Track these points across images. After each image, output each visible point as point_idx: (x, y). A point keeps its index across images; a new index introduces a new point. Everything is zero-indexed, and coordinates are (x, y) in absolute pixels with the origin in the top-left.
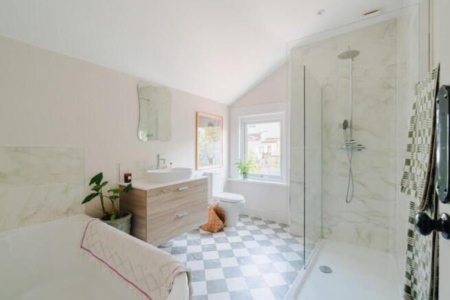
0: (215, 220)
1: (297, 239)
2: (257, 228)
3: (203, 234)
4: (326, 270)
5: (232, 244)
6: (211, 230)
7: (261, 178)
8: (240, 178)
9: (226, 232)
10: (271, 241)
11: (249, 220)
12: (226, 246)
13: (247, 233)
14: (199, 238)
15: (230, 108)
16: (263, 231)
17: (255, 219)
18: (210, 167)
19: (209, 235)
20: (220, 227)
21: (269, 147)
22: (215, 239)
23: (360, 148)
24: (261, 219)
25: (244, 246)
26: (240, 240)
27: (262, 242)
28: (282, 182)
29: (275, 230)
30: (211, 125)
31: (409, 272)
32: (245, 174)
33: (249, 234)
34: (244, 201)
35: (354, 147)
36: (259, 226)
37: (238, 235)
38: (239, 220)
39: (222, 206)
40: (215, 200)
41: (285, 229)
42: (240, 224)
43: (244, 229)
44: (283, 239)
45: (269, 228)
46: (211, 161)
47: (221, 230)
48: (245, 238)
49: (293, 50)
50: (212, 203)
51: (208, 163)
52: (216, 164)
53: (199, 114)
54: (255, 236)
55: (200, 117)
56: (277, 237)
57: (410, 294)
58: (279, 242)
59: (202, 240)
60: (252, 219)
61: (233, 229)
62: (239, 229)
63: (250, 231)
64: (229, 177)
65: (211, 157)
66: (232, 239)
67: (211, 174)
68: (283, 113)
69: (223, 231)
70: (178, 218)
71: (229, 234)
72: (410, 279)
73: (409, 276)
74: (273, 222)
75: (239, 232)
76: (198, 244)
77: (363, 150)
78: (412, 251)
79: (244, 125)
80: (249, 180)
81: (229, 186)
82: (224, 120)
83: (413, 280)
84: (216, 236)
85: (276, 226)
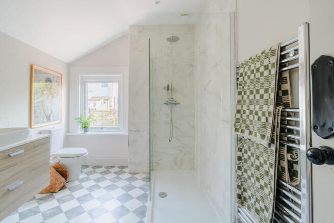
0: (56, 179)
1: (135, 176)
2: (100, 176)
3: (41, 199)
4: (163, 195)
5: (78, 199)
6: (52, 191)
7: (102, 130)
8: (80, 131)
9: (68, 188)
10: (116, 184)
11: (90, 169)
12: (73, 204)
13: (91, 183)
14: (36, 205)
15: (70, 66)
16: (106, 176)
17: (96, 167)
18: (49, 123)
19: (48, 197)
20: (62, 185)
21: (95, 104)
22: (58, 200)
23: (176, 104)
24: (101, 167)
25: (92, 197)
26: (87, 192)
27: (109, 188)
28: (121, 131)
29: (116, 173)
30: (48, 80)
31: (240, 184)
32: (85, 128)
33: (94, 183)
34: (88, 153)
35: (172, 103)
36: (102, 173)
37: (83, 188)
38: (82, 172)
39: (63, 162)
40: (55, 158)
41: (124, 170)
42: (82, 176)
43: (87, 179)
44: (125, 179)
45: (111, 172)
46: (49, 119)
47: (63, 188)
48: (91, 189)
49: (131, 26)
50: (52, 162)
51: (45, 120)
52: (54, 120)
53: (35, 67)
54: (100, 184)
55: (35, 70)
56: (120, 179)
57: (241, 199)
58: (123, 183)
59: (40, 206)
60: (92, 168)
61: (77, 183)
62: (82, 181)
63: (94, 180)
64: (68, 132)
65: (48, 113)
66: (77, 194)
67: (50, 132)
68: (121, 75)
69: (66, 188)
70: (9, 191)
71: (73, 189)
72: (240, 189)
73: (239, 187)
74: (112, 167)
75: (84, 184)
76: (36, 213)
77: (178, 105)
78: (241, 170)
79: (84, 83)
80: (89, 133)
81: (68, 141)
82: (63, 77)
83: (242, 190)
84: (58, 195)
85: (117, 169)
